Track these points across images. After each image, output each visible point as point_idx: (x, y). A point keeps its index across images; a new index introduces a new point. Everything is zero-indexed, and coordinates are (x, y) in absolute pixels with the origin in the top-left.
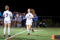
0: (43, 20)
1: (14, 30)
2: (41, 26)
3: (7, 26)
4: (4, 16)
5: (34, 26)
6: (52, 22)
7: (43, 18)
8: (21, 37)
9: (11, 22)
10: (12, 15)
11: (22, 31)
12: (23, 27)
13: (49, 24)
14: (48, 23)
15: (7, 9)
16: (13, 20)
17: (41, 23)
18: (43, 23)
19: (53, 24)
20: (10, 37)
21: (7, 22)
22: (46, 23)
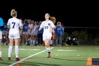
0: (73, 33)
1: (26, 49)
2: (70, 43)
3: (14, 42)
4: (9, 26)
5: (58, 43)
6: (88, 37)
7: (74, 30)
8: (36, 61)
9: (21, 36)
10: (21, 25)
11: (38, 51)
12: (40, 44)
13: (83, 39)
14: (80, 39)
15: (14, 15)
16: (24, 33)
17: (70, 38)
18: (72, 38)
19: (89, 40)
20: (19, 62)
21: (13, 37)
22: (78, 38)
